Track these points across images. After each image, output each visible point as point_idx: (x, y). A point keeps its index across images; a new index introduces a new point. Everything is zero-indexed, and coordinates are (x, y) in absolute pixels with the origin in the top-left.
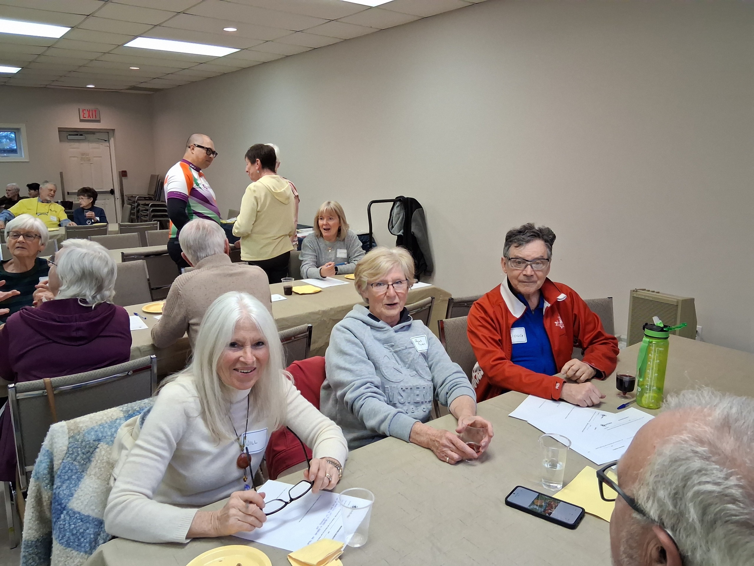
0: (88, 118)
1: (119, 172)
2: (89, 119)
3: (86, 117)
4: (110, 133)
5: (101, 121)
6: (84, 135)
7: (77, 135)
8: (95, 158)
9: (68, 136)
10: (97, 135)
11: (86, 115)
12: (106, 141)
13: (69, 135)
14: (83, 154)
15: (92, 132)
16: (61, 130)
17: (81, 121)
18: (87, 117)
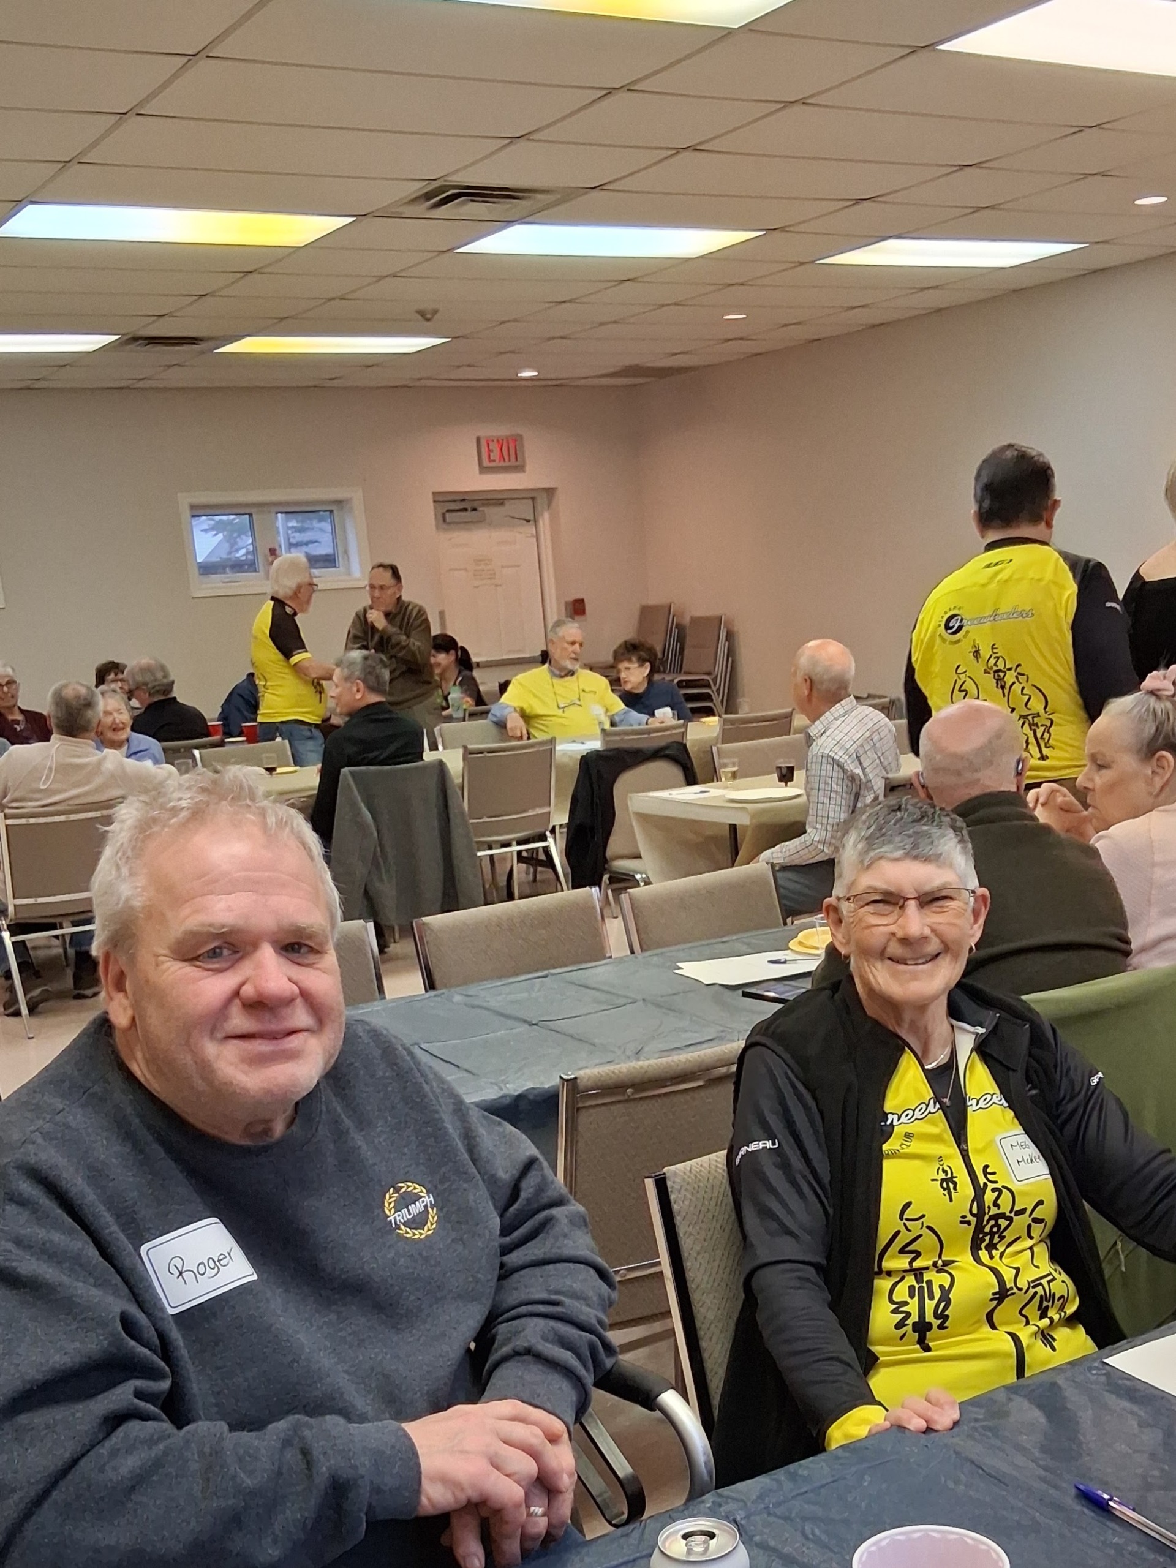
0: (500, 461)
1: (566, 603)
2: (502, 464)
3: (494, 461)
4: (539, 501)
5: (527, 468)
6: (481, 509)
7: (465, 510)
8: (505, 570)
9: (447, 515)
10: (509, 508)
11: (495, 455)
12: (528, 521)
13: (448, 511)
14: (478, 561)
15: (497, 500)
16: (439, 499)
17: (483, 470)
18: (497, 461)
